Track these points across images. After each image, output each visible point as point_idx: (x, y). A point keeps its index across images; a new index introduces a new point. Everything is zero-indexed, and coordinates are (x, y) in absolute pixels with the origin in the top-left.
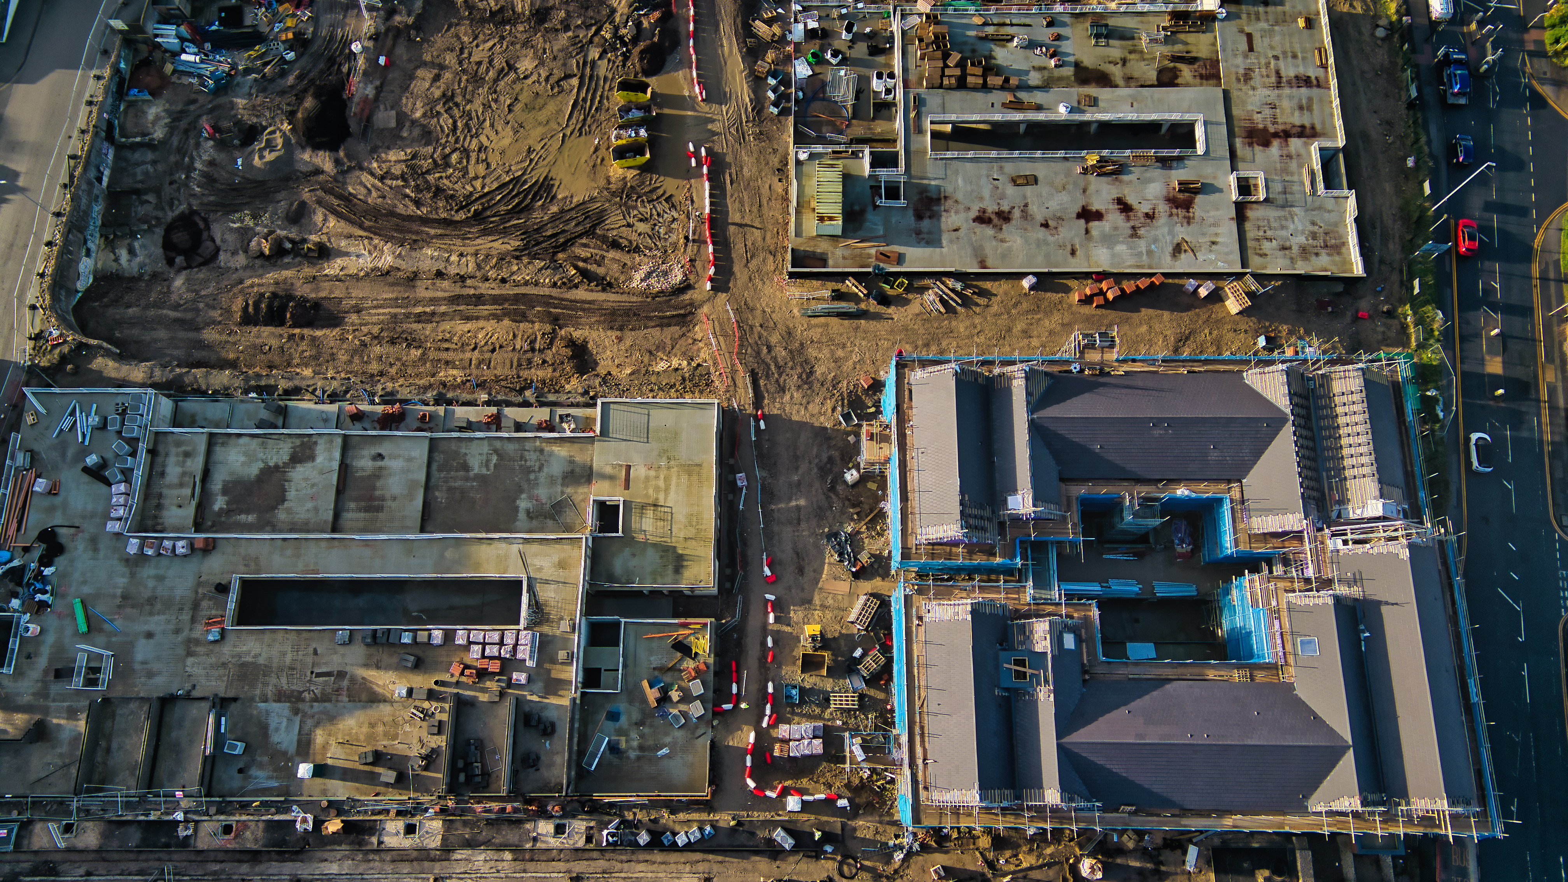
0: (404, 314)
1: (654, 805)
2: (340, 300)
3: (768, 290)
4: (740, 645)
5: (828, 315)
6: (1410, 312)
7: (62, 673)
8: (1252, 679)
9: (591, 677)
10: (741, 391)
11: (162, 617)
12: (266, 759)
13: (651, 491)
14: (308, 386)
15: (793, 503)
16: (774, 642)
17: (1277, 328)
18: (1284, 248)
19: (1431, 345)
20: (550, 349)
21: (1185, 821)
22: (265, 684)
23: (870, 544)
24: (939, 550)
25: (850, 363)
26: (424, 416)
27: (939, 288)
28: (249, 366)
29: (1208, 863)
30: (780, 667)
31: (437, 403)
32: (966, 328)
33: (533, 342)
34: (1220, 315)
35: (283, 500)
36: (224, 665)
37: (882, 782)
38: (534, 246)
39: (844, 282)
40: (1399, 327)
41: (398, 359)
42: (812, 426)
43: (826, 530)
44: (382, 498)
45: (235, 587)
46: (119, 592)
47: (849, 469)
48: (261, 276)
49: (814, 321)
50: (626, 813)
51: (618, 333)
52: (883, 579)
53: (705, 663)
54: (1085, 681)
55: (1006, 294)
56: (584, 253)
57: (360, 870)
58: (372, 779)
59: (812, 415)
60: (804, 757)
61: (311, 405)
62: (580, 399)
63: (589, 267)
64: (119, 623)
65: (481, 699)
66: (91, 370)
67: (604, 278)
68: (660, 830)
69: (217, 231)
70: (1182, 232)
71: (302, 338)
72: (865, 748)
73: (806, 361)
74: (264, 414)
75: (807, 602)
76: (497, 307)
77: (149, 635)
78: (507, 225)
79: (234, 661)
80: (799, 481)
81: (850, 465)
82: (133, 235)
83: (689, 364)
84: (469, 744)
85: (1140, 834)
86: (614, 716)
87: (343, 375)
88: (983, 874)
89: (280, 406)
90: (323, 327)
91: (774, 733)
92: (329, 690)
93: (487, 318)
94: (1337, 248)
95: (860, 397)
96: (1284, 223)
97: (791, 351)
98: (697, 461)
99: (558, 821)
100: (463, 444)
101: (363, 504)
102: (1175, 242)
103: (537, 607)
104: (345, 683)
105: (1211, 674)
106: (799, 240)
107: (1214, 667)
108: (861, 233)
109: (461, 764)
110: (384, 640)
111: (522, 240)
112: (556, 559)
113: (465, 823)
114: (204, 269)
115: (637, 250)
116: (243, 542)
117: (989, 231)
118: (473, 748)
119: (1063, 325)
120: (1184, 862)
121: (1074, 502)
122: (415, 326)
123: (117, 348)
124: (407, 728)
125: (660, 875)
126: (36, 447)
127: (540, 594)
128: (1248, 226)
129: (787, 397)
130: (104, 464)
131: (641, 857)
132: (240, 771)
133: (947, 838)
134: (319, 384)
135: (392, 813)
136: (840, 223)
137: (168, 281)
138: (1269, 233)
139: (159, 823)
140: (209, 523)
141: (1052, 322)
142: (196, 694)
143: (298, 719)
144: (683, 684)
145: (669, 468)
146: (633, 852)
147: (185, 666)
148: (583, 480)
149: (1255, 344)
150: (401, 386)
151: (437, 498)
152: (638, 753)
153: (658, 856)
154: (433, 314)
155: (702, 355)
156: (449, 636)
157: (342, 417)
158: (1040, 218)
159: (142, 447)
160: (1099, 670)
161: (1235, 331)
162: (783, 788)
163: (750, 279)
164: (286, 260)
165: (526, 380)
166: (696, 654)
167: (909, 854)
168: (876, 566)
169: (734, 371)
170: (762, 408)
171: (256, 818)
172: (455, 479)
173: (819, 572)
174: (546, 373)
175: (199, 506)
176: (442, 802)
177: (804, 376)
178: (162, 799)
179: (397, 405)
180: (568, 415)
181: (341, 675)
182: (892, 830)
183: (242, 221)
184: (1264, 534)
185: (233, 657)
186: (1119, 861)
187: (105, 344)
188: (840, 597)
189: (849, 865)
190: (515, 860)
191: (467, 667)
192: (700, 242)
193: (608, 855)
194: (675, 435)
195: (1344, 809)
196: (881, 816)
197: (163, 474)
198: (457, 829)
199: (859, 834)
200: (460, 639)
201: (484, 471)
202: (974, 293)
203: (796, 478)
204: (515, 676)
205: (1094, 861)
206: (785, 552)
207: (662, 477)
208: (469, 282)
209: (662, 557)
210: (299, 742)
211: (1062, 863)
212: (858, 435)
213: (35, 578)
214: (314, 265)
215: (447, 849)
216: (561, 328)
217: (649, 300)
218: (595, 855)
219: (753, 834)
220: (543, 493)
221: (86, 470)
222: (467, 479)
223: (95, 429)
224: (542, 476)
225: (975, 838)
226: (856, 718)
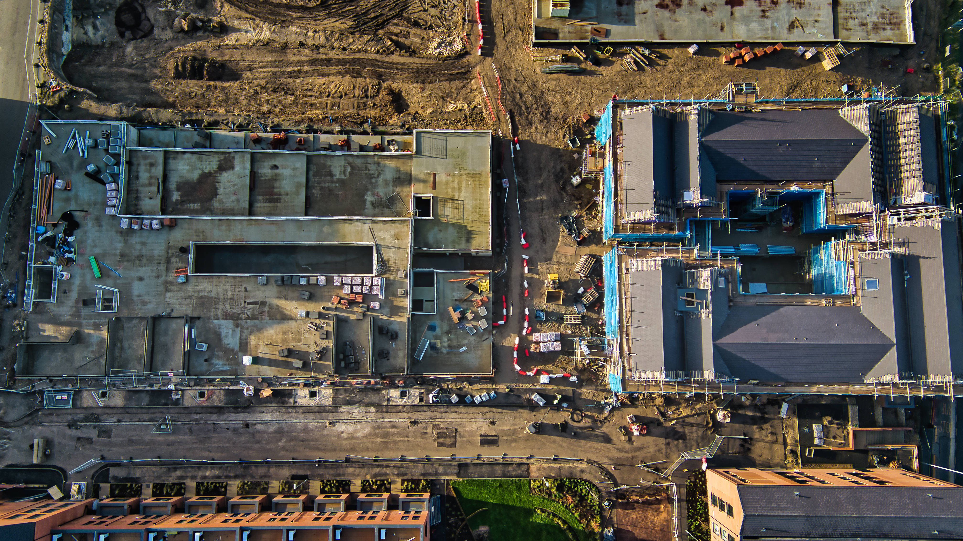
0: (281, 72)
1: (460, 380)
2: (238, 62)
3: (519, 55)
4: (507, 285)
5: (560, 72)
6: (941, 68)
7: (88, 302)
8: (834, 305)
9: (417, 305)
10: (503, 124)
11: (148, 268)
12: (221, 354)
13: (449, 190)
14: (223, 120)
15: (539, 198)
16: (528, 284)
17: (855, 79)
18: (862, 25)
19: (953, 91)
20: (378, 96)
21: (787, 389)
22: (216, 309)
23: (588, 223)
24: (637, 227)
25: (574, 105)
26: (301, 140)
27: (633, 53)
28: (184, 107)
29: (794, 413)
30: (532, 299)
31: (308, 132)
32: (651, 81)
33: (366, 91)
34: (818, 71)
35: (216, 195)
36: (190, 297)
37: (596, 366)
38: (362, 25)
39: (570, 49)
40: (933, 79)
41: (280, 103)
42: (550, 148)
43: (560, 215)
44: (280, 194)
45: (192, 249)
46: (118, 252)
47: (574, 176)
48: (183, 45)
49: (550, 76)
50: (443, 385)
51: (422, 85)
52: (597, 245)
53: (487, 297)
54: (730, 306)
55: (678, 57)
56: (396, 30)
57: (284, 418)
58: (287, 365)
59: (550, 140)
60: (550, 352)
61: (226, 133)
62: (400, 130)
63: (400, 39)
64: (120, 272)
65: (351, 318)
66: (80, 108)
67: (410, 47)
68: (463, 394)
69: (151, 13)
70: (795, 14)
71: (216, 88)
72: (589, 347)
73: (546, 104)
74: (197, 138)
75: (548, 260)
76: (341, 67)
77: (141, 279)
78: (344, 10)
79: (196, 294)
80: (542, 183)
81: (575, 173)
82: (95, 16)
83: (469, 106)
84: (346, 345)
85: (754, 396)
86: (432, 328)
87: (245, 113)
88: (658, 420)
89: (207, 133)
90: (228, 81)
91: (530, 338)
92: (256, 312)
93: (335, 75)
94: (898, 24)
95: (581, 128)
96: (863, 7)
97: (535, 97)
98: (478, 171)
99: (402, 389)
100: (328, 159)
101: (267, 197)
102: (791, 20)
103: (382, 262)
104: (266, 309)
105: (809, 302)
106: (540, 20)
107: (810, 297)
108: (581, 15)
109: (341, 356)
110: (289, 282)
111: (354, 21)
112: (392, 233)
113: (346, 391)
114: (145, 40)
115: (431, 27)
116: (194, 222)
117: (667, 14)
118: (348, 347)
119: (714, 78)
120: (779, 413)
121: (725, 195)
122: (288, 80)
123: (95, 93)
124: (307, 335)
125: (464, 420)
126: (53, 159)
127: (384, 255)
128: (840, 9)
129: (533, 128)
130: (98, 171)
131: (453, 409)
132: (206, 361)
133: (637, 398)
134: (230, 119)
135: (302, 385)
136: (568, 8)
137: (123, 48)
138: (854, 14)
139: (159, 391)
140: (171, 209)
141: (708, 76)
142: (174, 315)
143: (238, 330)
144: (474, 309)
145: (460, 175)
146: (448, 407)
147: (165, 298)
148: (406, 183)
149: (840, 90)
150: (284, 120)
151: (314, 194)
152: (447, 349)
153: (462, 409)
154: (300, 72)
155: (477, 100)
156: (329, 280)
157: (247, 141)
158: (700, 4)
159: (123, 159)
160: (739, 300)
161: (827, 82)
162: (538, 370)
163: (507, 48)
164: (199, 34)
165: (363, 117)
166: (481, 291)
167: (614, 409)
168: (592, 237)
169: (498, 112)
170: (518, 136)
171: (219, 388)
172: (325, 182)
173: (556, 241)
174: (376, 112)
175: (164, 199)
176: (331, 379)
177: (544, 114)
178: (160, 377)
179: (283, 134)
180: (393, 141)
181: (263, 303)
182: (604, 394)
183: (167, 7)
184: (845, 215)
185: (195, 292)
186: (740, 412)
187: (88, 91)
188: (569, 257)
189: (577, 414)
190: (377, 412)
191: (342, 299)
192: (473, 22)
193: (432, 409)
194: (463, 154)
195: (887, 381)
196: (596, 386)
197: (137, 177)
198: (341, 394)
199: (583, 397)
200: (337, 281)
201: (343, 177)
202: (657, 57)
203: (540, 182)
204: (372, 304)
205: (726, 412)
206: (535, 230)
207: (456, 181)
208: (322, 50)
209: (458, 232)
210: (241, 343)
211: (706, 413)
212: (580, 153)
213: (63, 243)
214: (218, 37)
215: (335, 406)
216: (384, 82)
217: (441, 62)
218: (425, 408)
219: (519, 397)
220: (381, 191)
221: (88, 174)
222: (332, 182)
223: (89, 147)
224: (380, 180)
225: (653, 399)
226: (580, 329)
